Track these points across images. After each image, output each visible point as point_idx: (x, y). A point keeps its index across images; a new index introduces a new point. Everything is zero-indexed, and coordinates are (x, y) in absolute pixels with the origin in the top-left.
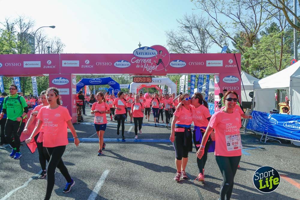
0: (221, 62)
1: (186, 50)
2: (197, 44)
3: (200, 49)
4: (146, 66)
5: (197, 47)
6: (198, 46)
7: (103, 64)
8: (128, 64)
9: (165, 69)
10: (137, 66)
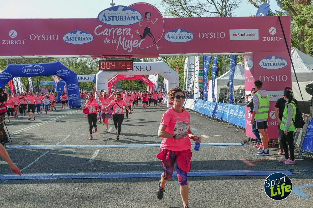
0: (256, 31)
1: (195, 13)
2: (213, 2)
3: (220, 11)
4: (121, 41)
5: (213, 6)
6: (216, 4)
7: (43, 39)
8: (89, 37)
9: (156, 45)
10: (106, 40)
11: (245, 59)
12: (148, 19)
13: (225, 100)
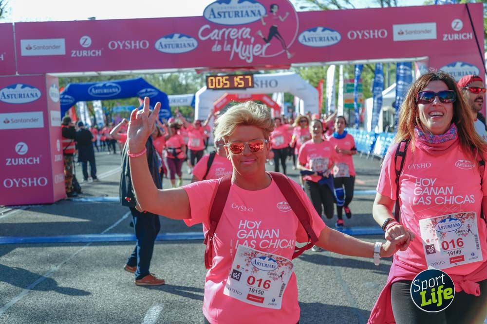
7: (128, 47)
8: (191, 42)
9: (287, 51)
10: (215, 46)
11: (417, 67)
12: (274, 14)
13: (389, 128)
